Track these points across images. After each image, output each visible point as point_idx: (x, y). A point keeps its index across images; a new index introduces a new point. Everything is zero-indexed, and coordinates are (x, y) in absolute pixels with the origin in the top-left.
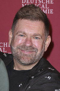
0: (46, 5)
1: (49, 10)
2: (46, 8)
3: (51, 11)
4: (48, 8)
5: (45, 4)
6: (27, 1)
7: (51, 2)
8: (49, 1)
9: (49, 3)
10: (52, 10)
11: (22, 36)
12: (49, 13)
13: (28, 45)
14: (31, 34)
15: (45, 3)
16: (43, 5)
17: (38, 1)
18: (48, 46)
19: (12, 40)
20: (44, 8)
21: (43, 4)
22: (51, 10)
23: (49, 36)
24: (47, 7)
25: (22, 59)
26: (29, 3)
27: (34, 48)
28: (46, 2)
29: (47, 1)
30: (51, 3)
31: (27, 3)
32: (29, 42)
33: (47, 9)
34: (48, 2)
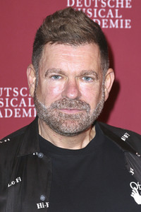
0: (117, 10)
1: (122, 21)
2: (117, 16)
3: (127, 24)
4: (121, 17)
5: (115, 8)
6: (78, 2)
7: (127, 4)
8: (122, 3)
9: (122, 6)
10: (130, 21)
11: (56, 77)
12: (122, 27)
13: (72, 95)
14: (75, 73)
15: (113, 6)
16: (110, 10)
17: (99, 3)
18: (109, 90)
19: (36, 87)
20: (112, 16)
21: (110, 8)
22: (126, 21)
23: (110, 70)
24: (119, 15)
25: (64, 125)
26: (81, 6)
27: (82, 103)
28: (116, 5)
29: (118, 3)
30: (127, 7)
31: (78, 5)
32: (73, 90)
33: (119, 19)
34: (120, 5)
